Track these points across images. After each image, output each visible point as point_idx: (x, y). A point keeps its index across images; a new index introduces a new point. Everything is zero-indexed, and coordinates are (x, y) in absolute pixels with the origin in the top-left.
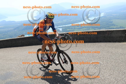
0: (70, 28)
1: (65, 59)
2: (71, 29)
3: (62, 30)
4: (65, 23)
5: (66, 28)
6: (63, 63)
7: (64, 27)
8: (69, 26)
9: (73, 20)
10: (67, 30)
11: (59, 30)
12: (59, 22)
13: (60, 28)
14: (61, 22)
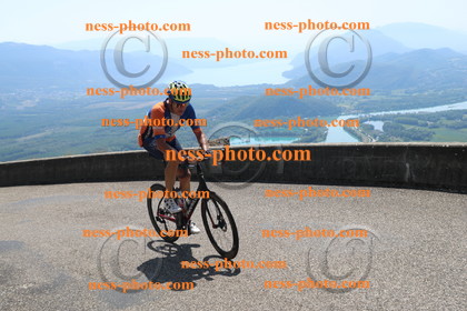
0: (415, 123)
1: (220, 217)
2: (422, 125)
3: (384, 127)
4: (399, 101)
5: (399, 122)
6: (215, 227)
7: (394, 116)
8: (413, 116)
9: (431, 92)
10: (403, 128)
11: (372, 127)
12: (375, 97)
13: (375, 119)
14: (384, 97)
